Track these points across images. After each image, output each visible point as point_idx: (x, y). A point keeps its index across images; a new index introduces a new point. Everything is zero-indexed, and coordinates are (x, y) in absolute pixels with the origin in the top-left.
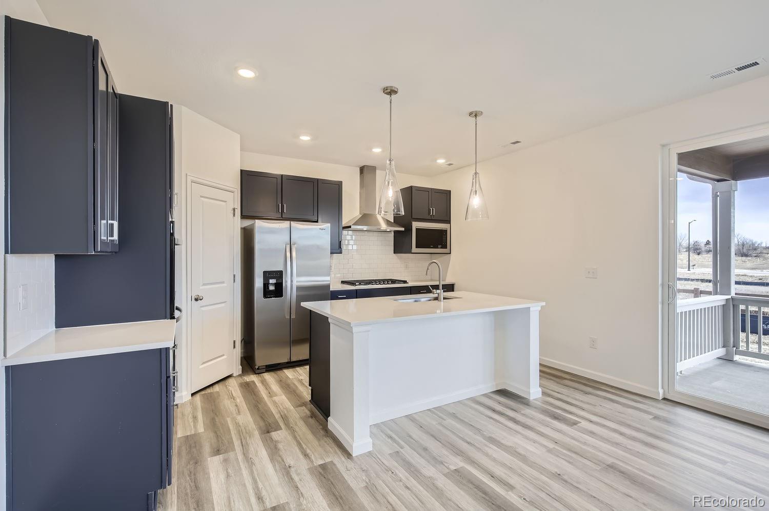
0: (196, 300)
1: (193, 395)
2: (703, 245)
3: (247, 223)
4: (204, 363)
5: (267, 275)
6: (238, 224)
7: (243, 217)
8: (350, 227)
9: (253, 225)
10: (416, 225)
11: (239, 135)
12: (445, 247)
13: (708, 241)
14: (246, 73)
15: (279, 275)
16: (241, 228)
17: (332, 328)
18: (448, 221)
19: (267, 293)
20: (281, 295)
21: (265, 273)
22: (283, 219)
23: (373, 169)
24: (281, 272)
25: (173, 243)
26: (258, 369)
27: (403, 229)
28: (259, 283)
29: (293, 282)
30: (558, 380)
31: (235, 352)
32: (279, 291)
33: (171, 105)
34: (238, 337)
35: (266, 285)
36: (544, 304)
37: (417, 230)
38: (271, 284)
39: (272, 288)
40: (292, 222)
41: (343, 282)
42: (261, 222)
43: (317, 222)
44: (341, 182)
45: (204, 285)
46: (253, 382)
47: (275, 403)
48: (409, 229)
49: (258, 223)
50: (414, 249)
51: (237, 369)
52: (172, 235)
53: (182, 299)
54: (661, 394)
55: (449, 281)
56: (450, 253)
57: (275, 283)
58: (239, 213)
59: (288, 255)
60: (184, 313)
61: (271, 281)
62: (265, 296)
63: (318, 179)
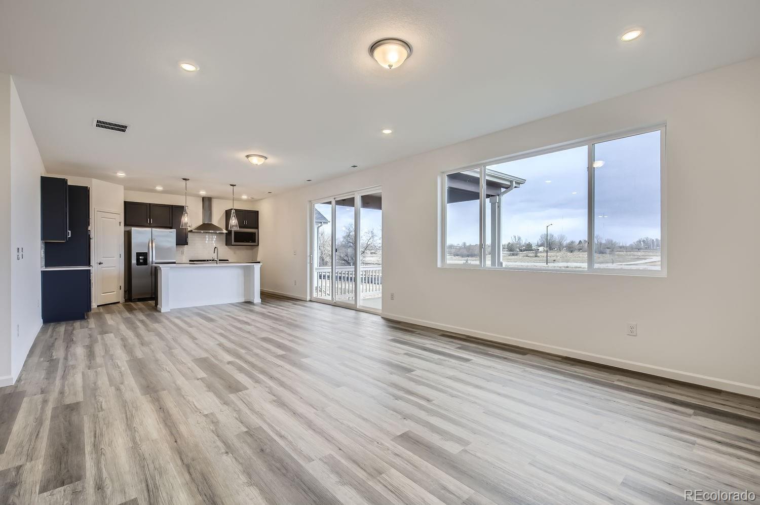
0: (99, 264)
1: (98, 306)
3: (128, 228)
4: (104, 293)
5: (138, 254)
6: (122, 229)
7: (126, 225)
8: (192, 231)
9: (131, 229)
10: (234, 230)
11: (123, 186)
12: (254, 242)
15: (145, 255)
16: (125, 231)
17: (159, 271)
18: (257, 228)
19: (138, 263)
20: (147, 264)
22: (150, 226)
23: (210, 199)
24: (146, 253)
25: (90, 239)
26: (133, 300)
27: (226, 232)
28: (134, 261)
29: (153, 258)
31: (121, 291)
32: (145, 262)
33: (89, 187)
34: (122, 284)
35: (138, 260)
37: (235, 232)
38: (141, 259)
39: (141, 261)
40: (153, 229)
41: (190, 261)
42: (136, 229)
43: (171, 227)
45: (104, 257)
46: (131, 304)
47: (138, 307)
48: (230, 232)
49: (134, 229)
50: (233, 243)
51: (122, 300)
52: (89, 235)
53: (93, 262)
54: (308, 298)
55: (258, 260)
56: (258, 245)
57: (143, 258)
58: (123, 224)
59: (150, 245)
60: (94, 268)
61: (140, 257)
62: (137, 264)
63: (172, 205)
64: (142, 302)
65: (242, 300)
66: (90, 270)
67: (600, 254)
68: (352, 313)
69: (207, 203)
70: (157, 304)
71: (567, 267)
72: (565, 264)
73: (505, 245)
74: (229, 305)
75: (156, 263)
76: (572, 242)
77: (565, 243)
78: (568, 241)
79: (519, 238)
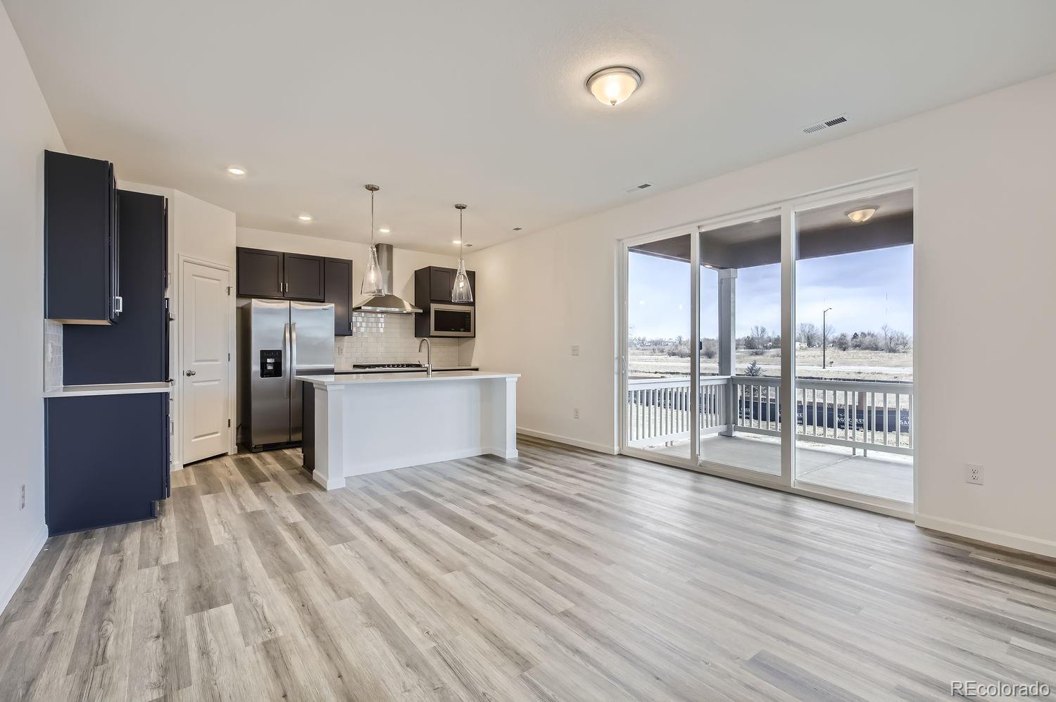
0: (189, 375)
1: (185, 466)
2: (849, 337)
3: (244, 302)
4: (196, 437)
5: (265, 354)
6: (231, 303)
7: (240, 295)
8: (360, 308)
9: (250, 304)
10: (434, 307)
11: (234, 214)
12: (468, 330)
13: (856, 334)
14: (237, 172)
15: (277, 355)
16: (237, 308)
17: (317, 391)
18: (473, 304)
19: (264, 372)
20: (280, 375)
21: (262, 352)
22: (284, 297)
23: (390, 248)
24: (280, 352)
25: (168, 319)
26: (255, 448)
27: (421, 311)
28: (256, 367)
29: (294, 363)
30: (544, 447)
31: (229, 431)
32: (277, 371)
33: (167, 199)
34: (233, 416)
35: (263, 365)
36: (520, 375)
37: (436, 312)
38: (270, 363)
39: (270, 368)
40: (291, 303)
41: (355, 366)
42: (259, 302)
43: (323, 302)
44: (352, 261)
45: (196, 361)
46: (249, 458)
47: (268, 469)
48: (427, 312)
49: (255, 303)
50: (433, 332)
51: (231, 448)
52: (167, 310)
53: (174, 372)
54: (616, 450)
55: (474, 365)
56: (475, 337)
57: (274, 363)
58: (234, 291)
59: (288, 335)
60: (176, 386)
61: (269, 361)
62: (262, 375)
63: (324, 258)
64: (272, 453)
65: (476, 451)
66: (167, 394)
67: (890, 352)
68: (775, 500)
69: (384, 255)
70: (309, 464)
71: (860, 373)
72: (857, 369)
73: (738, 340)
74: (454, 463)
75: (300, 372)
76: (844, 336)
77: (830, 337)
78: (837, 334)
79: (763, 330)
